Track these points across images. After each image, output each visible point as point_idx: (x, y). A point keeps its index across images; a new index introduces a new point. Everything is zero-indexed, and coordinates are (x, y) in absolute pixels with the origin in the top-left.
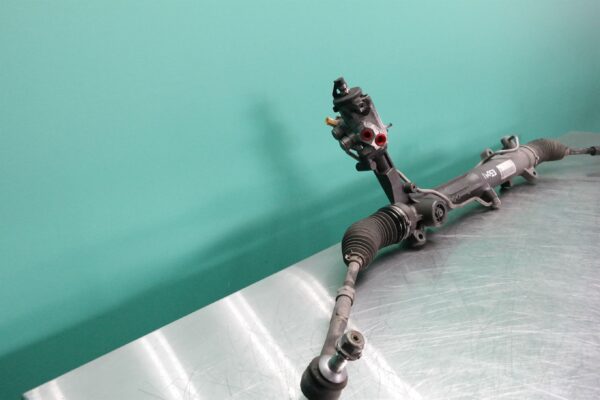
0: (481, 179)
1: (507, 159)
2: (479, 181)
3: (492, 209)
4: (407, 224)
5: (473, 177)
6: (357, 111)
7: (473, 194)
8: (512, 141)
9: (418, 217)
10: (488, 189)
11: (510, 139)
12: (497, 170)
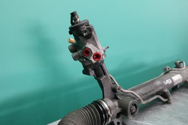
0: (162, 85)
1: (178, 74)
2: (161, 85)
3: (167, 103)
4: (109, 116)
5: (158, 83)
6: (82, 35)
7: (157, 94)
8: (181, 64)
9: (118, 110)
10: (166, 91)
11: (180, 63)
12: (172, 80)
